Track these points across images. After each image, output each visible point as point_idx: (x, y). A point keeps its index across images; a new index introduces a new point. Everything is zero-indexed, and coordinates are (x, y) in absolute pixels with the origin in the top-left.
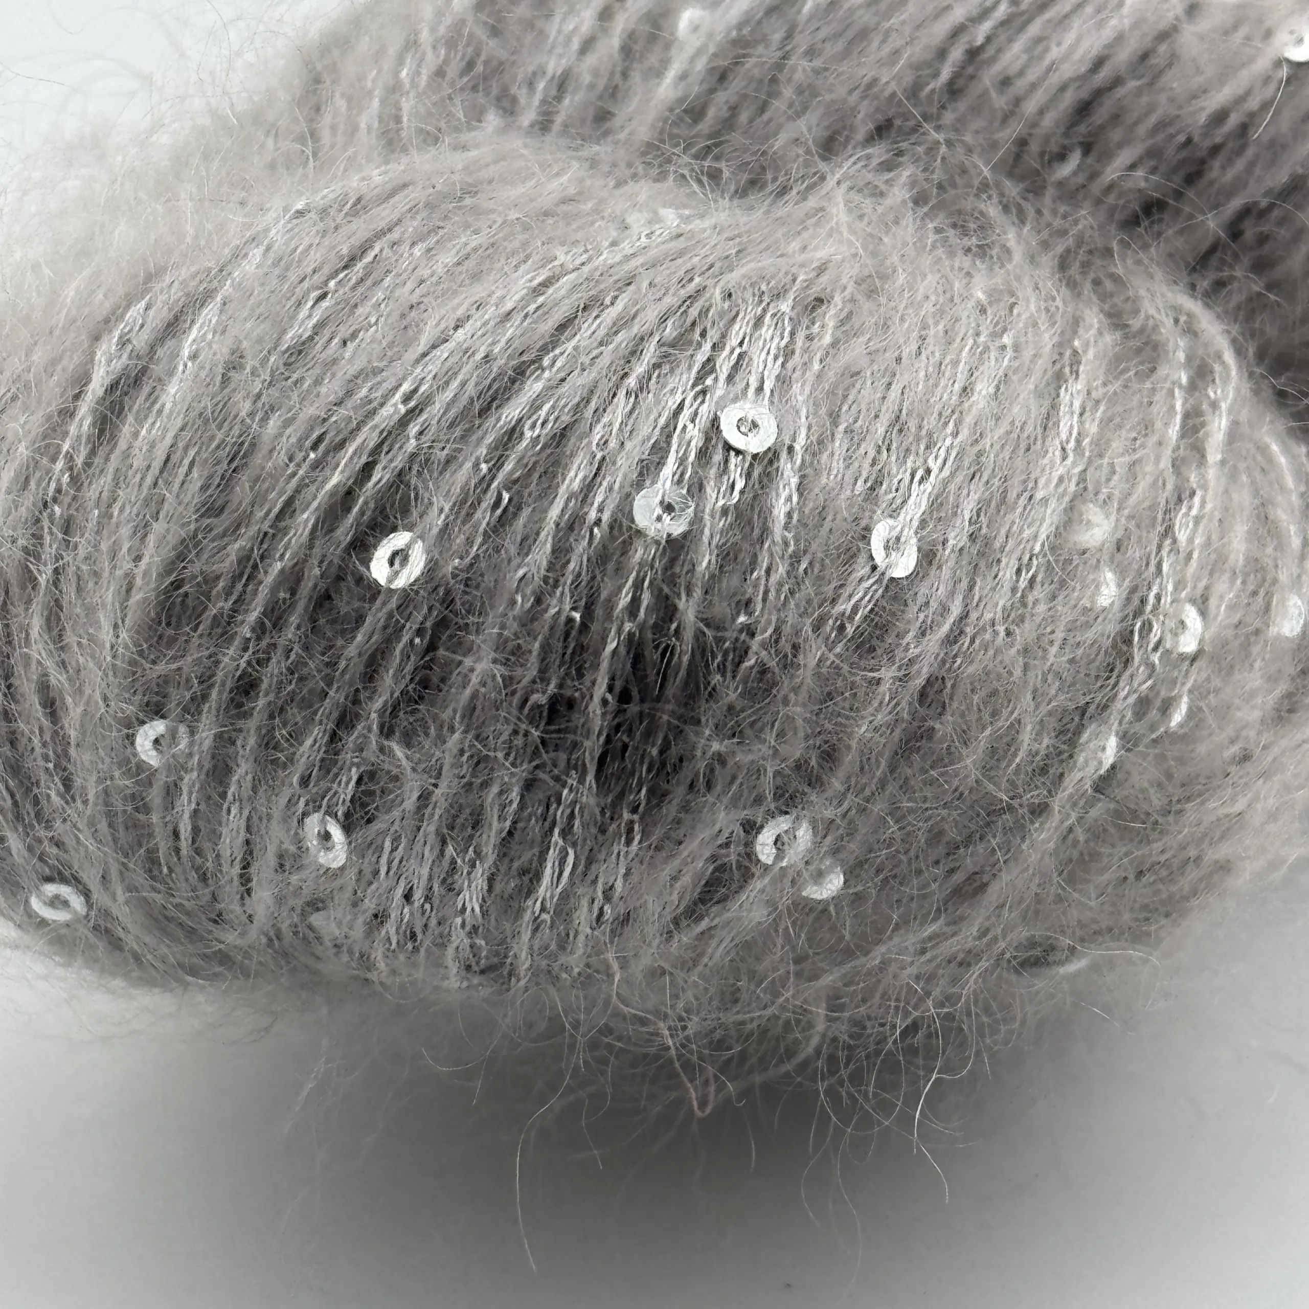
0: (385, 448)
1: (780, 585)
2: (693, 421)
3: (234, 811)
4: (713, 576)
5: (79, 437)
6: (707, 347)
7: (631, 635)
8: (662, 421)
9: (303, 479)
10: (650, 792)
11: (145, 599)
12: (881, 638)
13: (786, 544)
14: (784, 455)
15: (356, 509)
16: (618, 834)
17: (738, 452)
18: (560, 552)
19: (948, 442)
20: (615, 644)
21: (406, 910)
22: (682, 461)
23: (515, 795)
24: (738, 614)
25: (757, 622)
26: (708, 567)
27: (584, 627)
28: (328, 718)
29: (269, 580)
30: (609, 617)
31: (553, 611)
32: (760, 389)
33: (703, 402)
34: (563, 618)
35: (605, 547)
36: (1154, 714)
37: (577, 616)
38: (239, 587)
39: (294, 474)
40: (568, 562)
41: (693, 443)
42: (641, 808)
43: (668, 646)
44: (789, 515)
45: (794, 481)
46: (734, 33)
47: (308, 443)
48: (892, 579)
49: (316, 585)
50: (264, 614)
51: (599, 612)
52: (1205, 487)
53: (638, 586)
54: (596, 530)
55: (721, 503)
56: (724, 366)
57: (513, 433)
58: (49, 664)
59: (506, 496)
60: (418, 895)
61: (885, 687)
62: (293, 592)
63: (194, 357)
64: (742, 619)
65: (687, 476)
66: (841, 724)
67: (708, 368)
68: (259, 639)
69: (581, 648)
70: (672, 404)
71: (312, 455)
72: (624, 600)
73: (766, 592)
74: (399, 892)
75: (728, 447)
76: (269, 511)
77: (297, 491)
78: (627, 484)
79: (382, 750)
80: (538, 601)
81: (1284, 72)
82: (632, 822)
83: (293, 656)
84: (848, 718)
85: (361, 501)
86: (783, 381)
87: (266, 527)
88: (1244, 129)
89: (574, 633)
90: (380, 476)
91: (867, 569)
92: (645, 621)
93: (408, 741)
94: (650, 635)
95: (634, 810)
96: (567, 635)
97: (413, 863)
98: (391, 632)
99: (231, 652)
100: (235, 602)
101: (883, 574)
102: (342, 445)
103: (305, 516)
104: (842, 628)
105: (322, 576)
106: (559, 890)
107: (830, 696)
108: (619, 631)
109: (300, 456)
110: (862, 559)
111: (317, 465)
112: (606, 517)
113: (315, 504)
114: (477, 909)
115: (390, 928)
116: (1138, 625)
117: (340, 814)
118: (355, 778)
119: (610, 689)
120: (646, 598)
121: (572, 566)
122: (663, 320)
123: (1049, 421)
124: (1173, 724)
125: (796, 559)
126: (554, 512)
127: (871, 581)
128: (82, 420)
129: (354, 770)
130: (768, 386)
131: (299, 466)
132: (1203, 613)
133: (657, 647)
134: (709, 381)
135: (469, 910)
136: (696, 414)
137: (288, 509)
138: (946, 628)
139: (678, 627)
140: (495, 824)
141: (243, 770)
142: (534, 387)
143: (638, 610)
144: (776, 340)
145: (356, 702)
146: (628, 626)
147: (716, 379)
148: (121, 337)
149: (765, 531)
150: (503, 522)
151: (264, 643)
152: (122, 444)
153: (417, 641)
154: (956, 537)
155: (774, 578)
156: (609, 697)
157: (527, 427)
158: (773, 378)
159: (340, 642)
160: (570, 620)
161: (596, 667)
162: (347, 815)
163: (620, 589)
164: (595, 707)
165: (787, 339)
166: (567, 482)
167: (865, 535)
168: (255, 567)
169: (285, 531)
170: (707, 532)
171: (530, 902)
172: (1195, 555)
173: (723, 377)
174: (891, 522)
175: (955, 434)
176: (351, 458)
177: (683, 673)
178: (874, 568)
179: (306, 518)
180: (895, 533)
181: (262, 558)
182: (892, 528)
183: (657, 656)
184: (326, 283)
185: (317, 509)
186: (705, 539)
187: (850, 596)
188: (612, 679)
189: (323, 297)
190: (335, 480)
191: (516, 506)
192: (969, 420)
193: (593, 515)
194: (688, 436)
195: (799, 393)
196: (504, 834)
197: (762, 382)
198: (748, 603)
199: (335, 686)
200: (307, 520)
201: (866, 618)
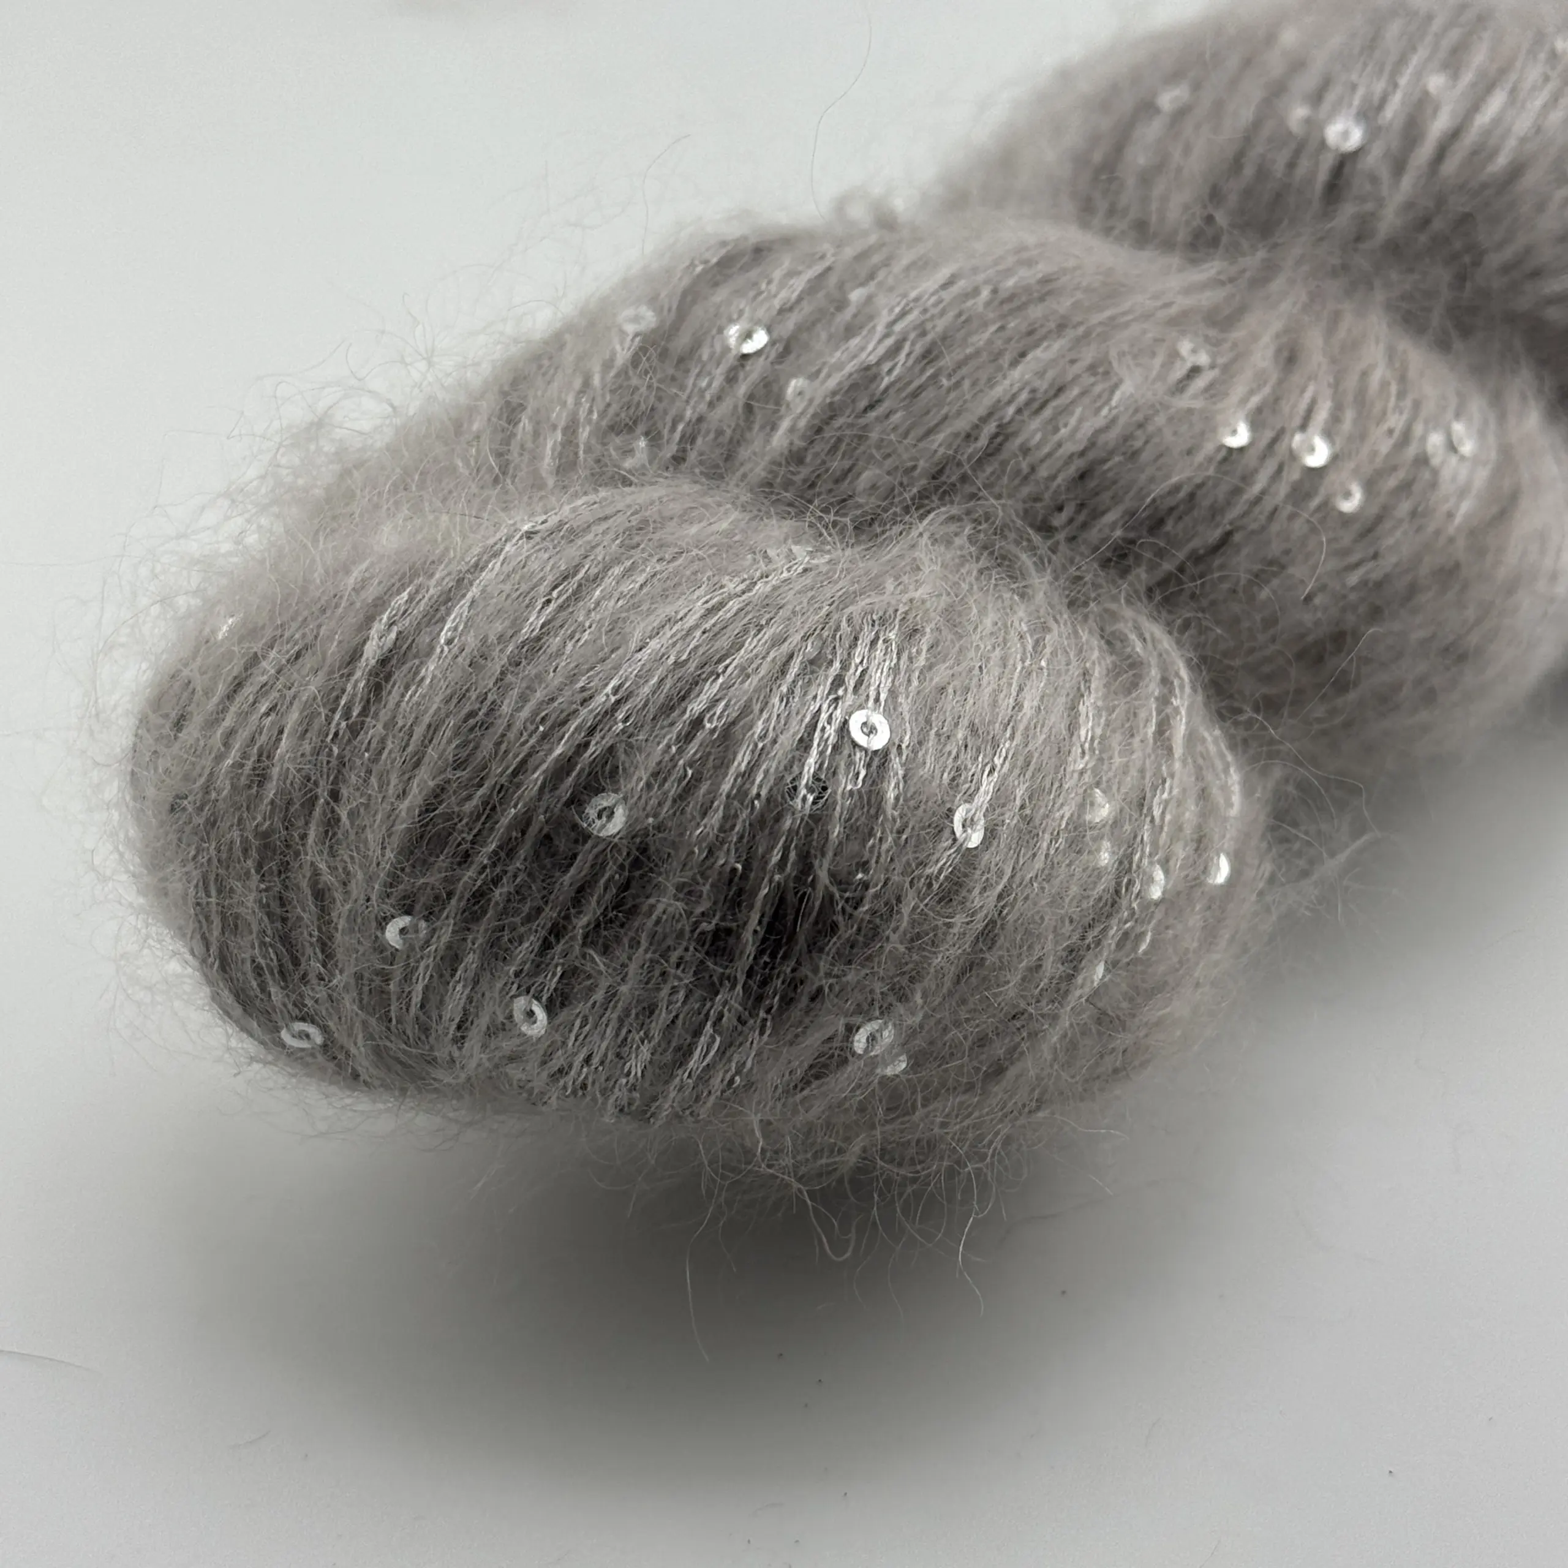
0: (599, 728)
1: (888, 851)
2: (829, 723)
3: (459, 988)
4: (840, 843)
5: (354, 695)
6: (837, 665)
7: (779, 883)
8: (807, 720)
9: (533, 747)
10: (782, 999)
11: (408, 829)
12: (957, 892)
13: (894, 820)
14: (894, 751)
15: (574, 774)
16: (752, 1029)
17: (861, 748)
18: (729, 819)
19: (1007, 745)
20: (766, 891)
21: (585, 1070)
22: (821, 753)
23: (681, 995)
24: (857, 872)
25: (872, 879)
26: (838, 836)
27: (744, 876)
28: (543, 928)
29: (505, 821)
30: (764, 869)
31: (721, 862)
32: (877, 700)
33: (836, 708)
34: (728, 869)
35: (762, 816)
36: (1129, 945)
37: (739, 866)
38: (479, 826)
39: (527, 741)
40: (734, 825)
41: (830, 742)
42: (773, 1010)
43: (805, 893)
44: (897, 799)
45: (901, 773)
46: (828, 400)
47: (538, 719)
48: (968, 849)
49: (541, 830)
50: (500, 847)
51: (755, 865)
52: (1172, 776)
53: (786, 849)
54: (756, 802)
55: (849, 787)
56: (851, 681)
57: (697, 723)
58: (323, 866)
59: (690, 772)
60: (596, 1060)
61: (955, 930)
62: (523, 833)
63: (449, 642)
64: (860, 876)
65: (826, 765)
66: (925, 956)
67: (839, 681)
68: (494, 865)
69: (740, 892)
70: (814, 707)
71: (541, 728)
72: (776, 857)
73: (878, 857)
74: (581, 1056)
75: (855, 745)
76: (507, 768)
77: (529, 755)
78: (782, 768)
79: (584, 956)
80: (711, 852)
81: (1223, 453)
82: (765, 1020)
83: (518, 880)
84: (930, 952)
85: (578, 767)
86: (893, 693)
87: (503, 780)
88: (1192, 496)
89: (736, 879)
90: (594, 749)
91: (950, 842)
92: (790, 875)
93: (606, 951)
94: (792, 885)
95: (768, 1011)
96: (731, 881)
97: (596, 1037)
98: (598, 867)
99: (470, 874)
100: (475, 836)
101: (961, 845)
102: (565, 722)
103: (535, 775)
104: (930, 885)
105: (547, 822)
106: (705, 1064)
107: (918, 936)
108: (771, 881)
109: (532, 728)
110: (946, 833)
111: (544, 736)
112: (764, 793)
113: (544, 767)
114: (639, 1074)
115: (569, 1080)
116: (1125, 880)
117: (544, 999)
118: (559, 974)
119: (760, 922)
120: (793, 855)
121: (737, 829)
122: (805, 638)
123: (1072, 728)
124: (1140, 951)
125: (900, 832)
126: (726, 787)
127: (952, 851)
128: (357, 682)
129: (559, 969)
130: (883, 697)
131: (530, 736)
132: (1167, 872)
133: (796, 893)
134: (840, 692)
135: (633, 1073)
136: (830, 716)
137: (522, 768)
138: (1000, 887)
139: (813, 880)
140: (664, 1014)
141: (471, 960)
142: (710, 689)
143: (786, 865)
144: (887, 663)
145: (567, 918)
146: (777, 877)
147: (846, 690)
148: (389, 618)
149: (880, 809)
150: (688, 790)
151: (498, 870)
152: (391, 704)
153: (617, 876)
154: (1011, 819)
155: (885, 847)
156: (758, 928)
157: (706, 720)
158: (886, 690)
159: (558, 874)
160: (734, 870)
161: (751, 907)
162: (550, 999)
163: (773, 848)
164: (748, 936)
165: (895, 661)
166: (736, 763)
167: (950, 813)
168: (494, 808)
169: (518, 786)
170: (838, 808)
171: (680, 1072)
172: (1166, 829)
173: (851, 689)
174: (967, 806)
175: (1012, 738)
176: (573, 733)
177: (814, 914)
178: (955, 840)
179: (537, 776)
180: (970, 815)
181: (501, 804)
182: (968, 811)
183: (796, 901)
184: (550, 593)
185: (544, 772)
186: (837, 814)
187: (938, 861)
188: (762, 916)
189: (549, 601)
190: (558, 751)
191: (698, 779)
192: (1021, 727)
193: (754, 791)
194: (826, 736)
195: (905, 704)
196: (668, 1022)
197: (878, 694)
198: (867, 862)
199: (550, 905)
200: (537, 779)
201: (946, 878)
